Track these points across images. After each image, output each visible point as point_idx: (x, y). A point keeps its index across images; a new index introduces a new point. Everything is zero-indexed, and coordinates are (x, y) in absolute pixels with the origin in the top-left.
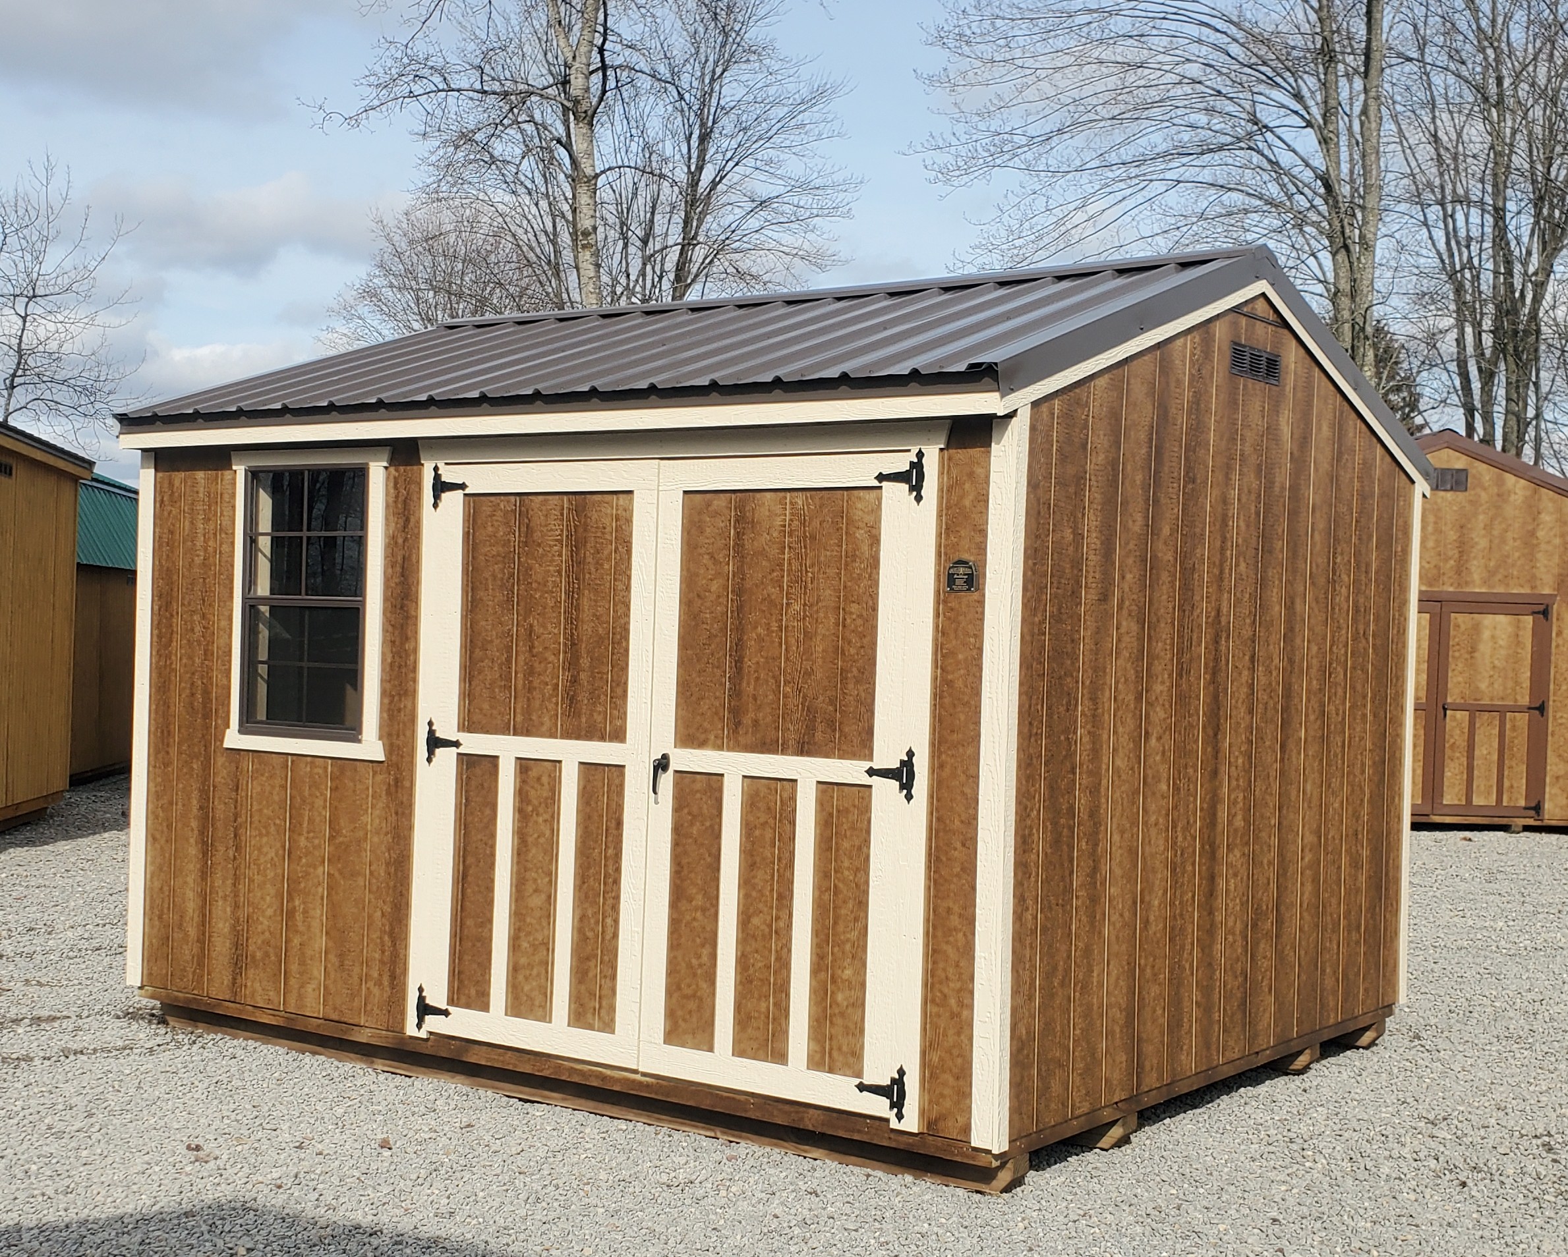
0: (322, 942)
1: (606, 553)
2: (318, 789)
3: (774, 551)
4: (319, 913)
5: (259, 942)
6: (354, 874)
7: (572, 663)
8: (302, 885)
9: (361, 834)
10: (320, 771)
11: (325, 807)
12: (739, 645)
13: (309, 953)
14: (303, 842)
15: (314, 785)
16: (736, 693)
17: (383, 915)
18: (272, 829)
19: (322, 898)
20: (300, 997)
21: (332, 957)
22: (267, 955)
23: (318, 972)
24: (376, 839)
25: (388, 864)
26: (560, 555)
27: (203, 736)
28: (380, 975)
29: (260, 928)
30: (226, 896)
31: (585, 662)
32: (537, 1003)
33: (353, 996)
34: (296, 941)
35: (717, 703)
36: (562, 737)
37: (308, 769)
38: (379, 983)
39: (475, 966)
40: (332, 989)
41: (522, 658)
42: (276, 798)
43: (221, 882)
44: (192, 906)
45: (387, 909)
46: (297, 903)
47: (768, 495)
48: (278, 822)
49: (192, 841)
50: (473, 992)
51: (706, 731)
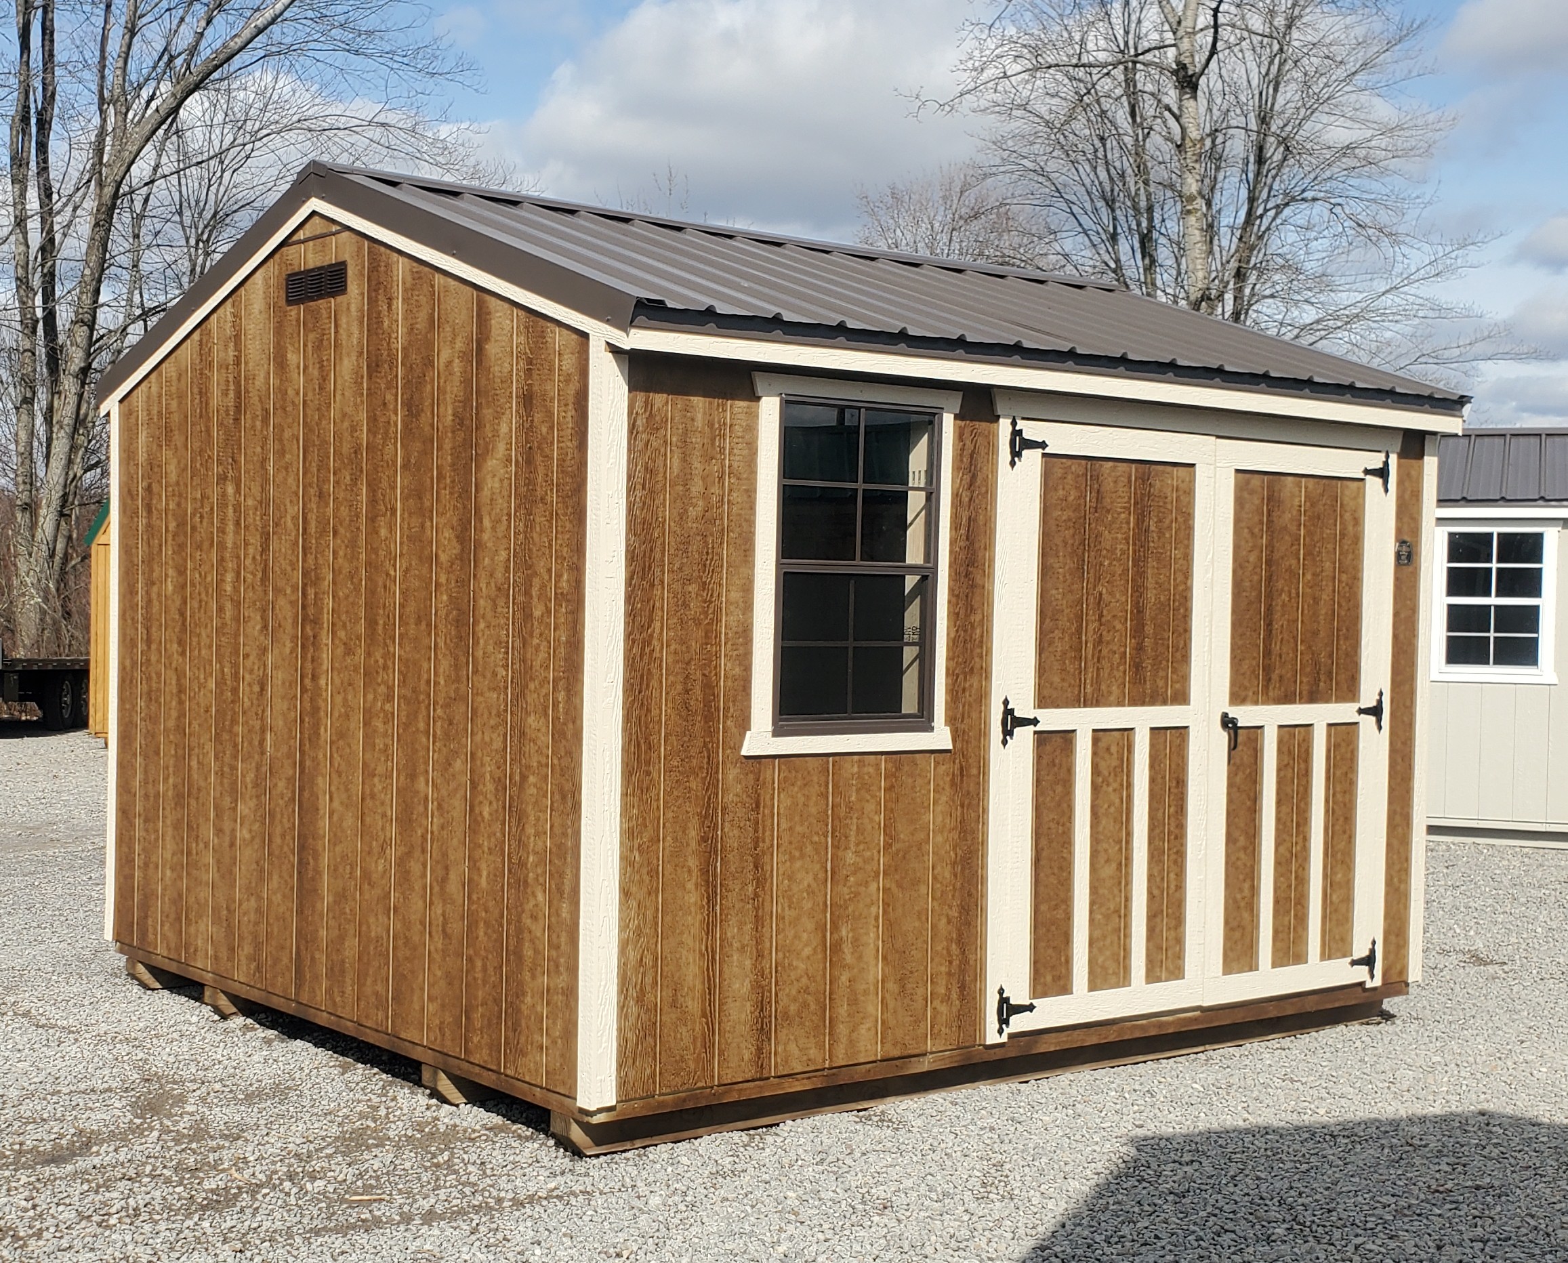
0: (876, 970)
1: (1167, 522)
2: (868, 791)
3: (1293, 528)
4: (873, 939)
5: (794, 992)
6: (916, 883)
7: (1138, 631)
8: (850, 909)
9: (922, 836)
10: (871, 770)
11: (878, 812)
12: (1269, 609)
13: (861, 987)
14: (850, 857)
15: (864, 787)
16: (1268, 653)
17: (949, 922)
18: (809, 849)
19: (877, 919)
20: (852, 1043)
21: (891, 986)
22: (805, 1005)
23: (873, 1008)
24: (940, 839)
25: (954, 864)
26: (1128, 523)
27: (705, 743)
28: (948, 989)
29: (793, 975)
30: (743, 947)
31: (1149, 629)
32: (1111, 971)
33: (917, 1022)
34: (844, 978)
35: (1254, 663)
36: (1130, 705)
37: (856, 769)
38: (947, 999)
39: (1050, 951)
40: (892, 1023)
41: (1091, 627)
42: (813, 810)
43: (736, 930)
44: (692, 973)
45: (954, 913)
46: (844, 933)
47: (1290, 479)
48: (816, 839)
49: (690, 886)
50: (1049, 978)
51: (1246, 688)
